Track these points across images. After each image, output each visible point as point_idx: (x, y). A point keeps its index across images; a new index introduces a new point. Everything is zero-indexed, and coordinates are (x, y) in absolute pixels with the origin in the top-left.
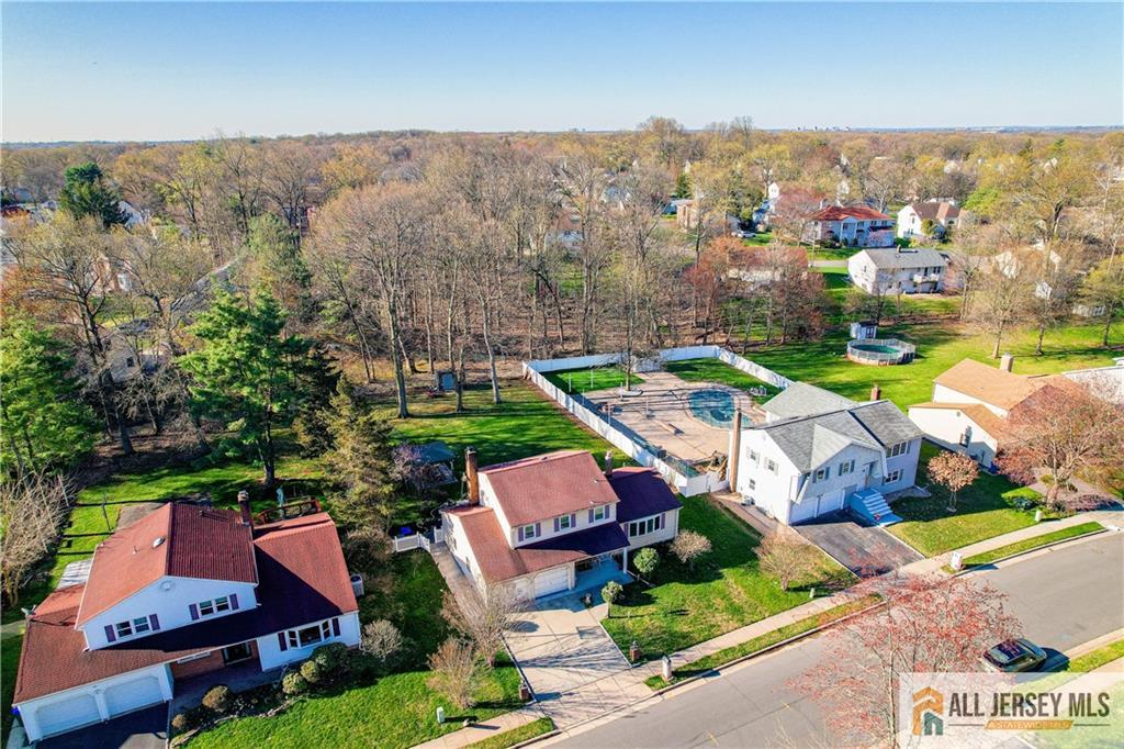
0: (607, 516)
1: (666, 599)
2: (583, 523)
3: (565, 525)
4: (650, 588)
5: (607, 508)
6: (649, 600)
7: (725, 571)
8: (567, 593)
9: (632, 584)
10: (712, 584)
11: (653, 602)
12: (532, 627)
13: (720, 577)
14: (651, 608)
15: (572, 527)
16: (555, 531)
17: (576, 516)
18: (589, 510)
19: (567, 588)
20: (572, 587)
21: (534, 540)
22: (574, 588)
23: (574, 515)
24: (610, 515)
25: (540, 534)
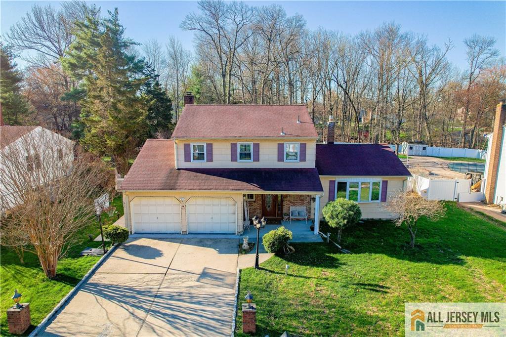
0: (303, 158)
1: (358, 268)
2: (268, 159)
3: (245, 155)
4: (341, 253)
5: (303, 147)
6: (333, 264)
7: (469, 259)
8: (233, 237)
9: (320, 244)
10: (444, 267)
11: (336, 267)
12: (156, 254)
13: (460, 262)
14: (330, 273)
15: (254, 160)
16: (232, 160)
17: (260, 147)
18: (278, 144)
19: (234, 232)
20: (239, 231)
21: (204, 164)
22: (242, 233)
23: (258, 145)
24: (308, 157)
25: (212, 158)
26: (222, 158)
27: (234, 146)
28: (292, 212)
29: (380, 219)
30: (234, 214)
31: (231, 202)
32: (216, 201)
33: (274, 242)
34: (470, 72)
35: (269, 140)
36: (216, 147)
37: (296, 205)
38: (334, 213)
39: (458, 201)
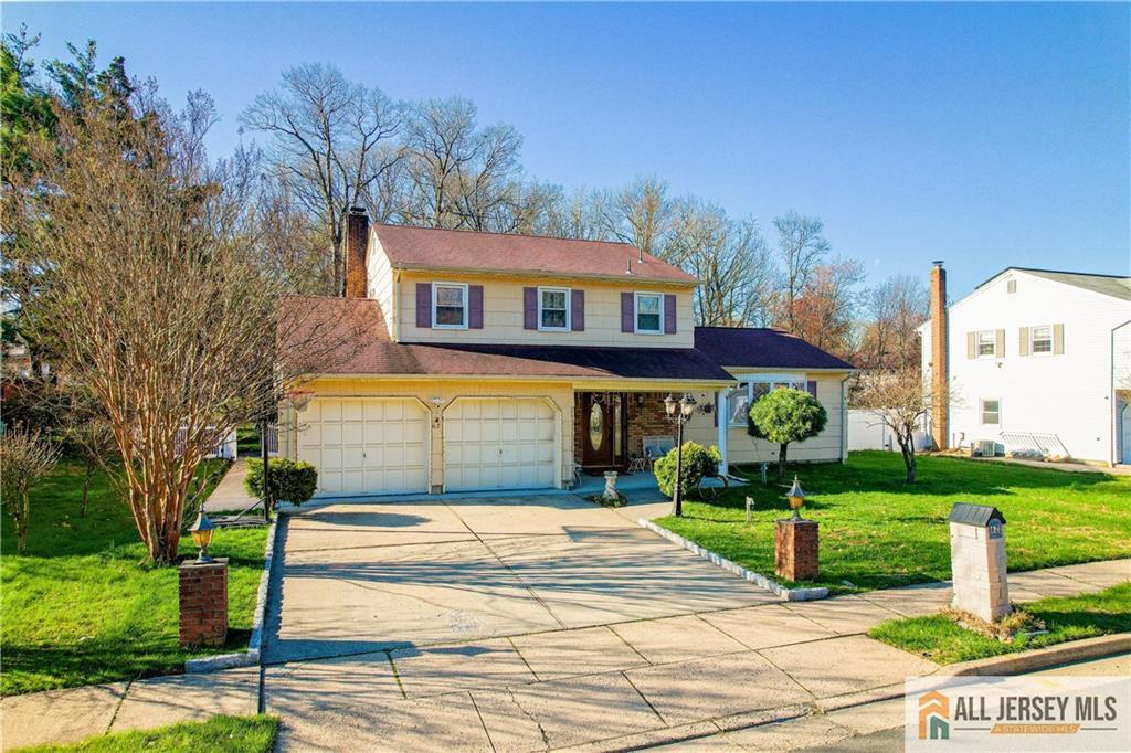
0: (671, 327)
2: (603, 326)
3: (555, 317)
5: (671, 304)
15: (574, 329)
16: (526, 327)
17: (586, 299)
18: (622, 294)
19: (551, 486)
20: (565, 479)
21: (462, 333)
22: (572, 484)
23: (581, 293)
24: (680, 325)
25: (482, 321)
26: (504, 321)
27: (530, 294)
28: (647, 449)
29: (808, 461)
30: (552, 440)
31: (543, 412)
32: (509, 411)
33: (694, 466)
34: (788, 276)
35: (604, 285)
36: (491, 293)
37: (654, 434)
38: (782, 411)
39: (891, 449)
